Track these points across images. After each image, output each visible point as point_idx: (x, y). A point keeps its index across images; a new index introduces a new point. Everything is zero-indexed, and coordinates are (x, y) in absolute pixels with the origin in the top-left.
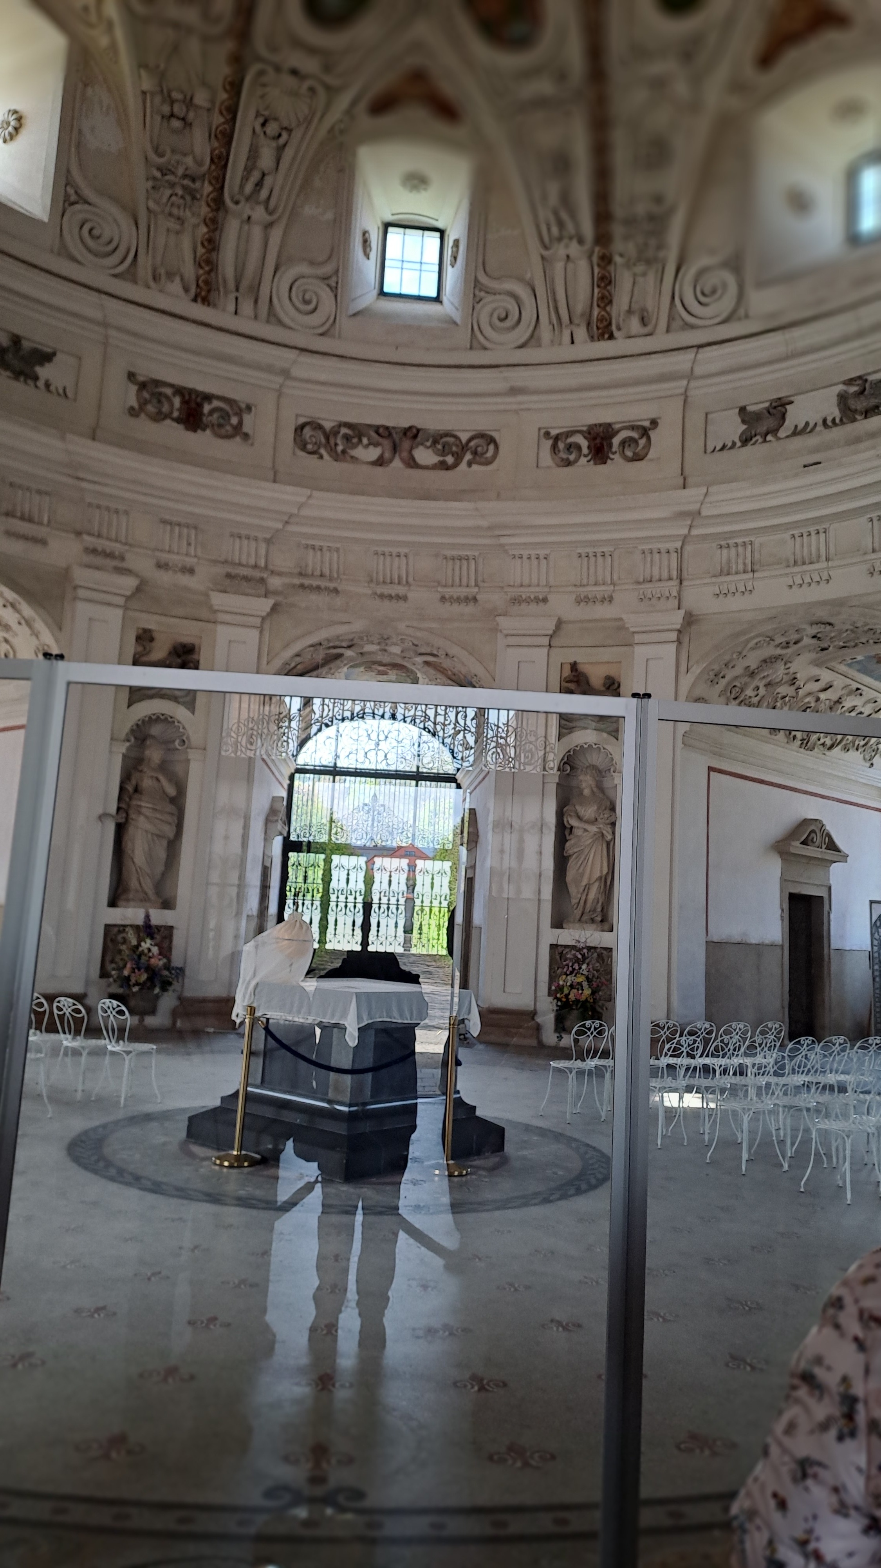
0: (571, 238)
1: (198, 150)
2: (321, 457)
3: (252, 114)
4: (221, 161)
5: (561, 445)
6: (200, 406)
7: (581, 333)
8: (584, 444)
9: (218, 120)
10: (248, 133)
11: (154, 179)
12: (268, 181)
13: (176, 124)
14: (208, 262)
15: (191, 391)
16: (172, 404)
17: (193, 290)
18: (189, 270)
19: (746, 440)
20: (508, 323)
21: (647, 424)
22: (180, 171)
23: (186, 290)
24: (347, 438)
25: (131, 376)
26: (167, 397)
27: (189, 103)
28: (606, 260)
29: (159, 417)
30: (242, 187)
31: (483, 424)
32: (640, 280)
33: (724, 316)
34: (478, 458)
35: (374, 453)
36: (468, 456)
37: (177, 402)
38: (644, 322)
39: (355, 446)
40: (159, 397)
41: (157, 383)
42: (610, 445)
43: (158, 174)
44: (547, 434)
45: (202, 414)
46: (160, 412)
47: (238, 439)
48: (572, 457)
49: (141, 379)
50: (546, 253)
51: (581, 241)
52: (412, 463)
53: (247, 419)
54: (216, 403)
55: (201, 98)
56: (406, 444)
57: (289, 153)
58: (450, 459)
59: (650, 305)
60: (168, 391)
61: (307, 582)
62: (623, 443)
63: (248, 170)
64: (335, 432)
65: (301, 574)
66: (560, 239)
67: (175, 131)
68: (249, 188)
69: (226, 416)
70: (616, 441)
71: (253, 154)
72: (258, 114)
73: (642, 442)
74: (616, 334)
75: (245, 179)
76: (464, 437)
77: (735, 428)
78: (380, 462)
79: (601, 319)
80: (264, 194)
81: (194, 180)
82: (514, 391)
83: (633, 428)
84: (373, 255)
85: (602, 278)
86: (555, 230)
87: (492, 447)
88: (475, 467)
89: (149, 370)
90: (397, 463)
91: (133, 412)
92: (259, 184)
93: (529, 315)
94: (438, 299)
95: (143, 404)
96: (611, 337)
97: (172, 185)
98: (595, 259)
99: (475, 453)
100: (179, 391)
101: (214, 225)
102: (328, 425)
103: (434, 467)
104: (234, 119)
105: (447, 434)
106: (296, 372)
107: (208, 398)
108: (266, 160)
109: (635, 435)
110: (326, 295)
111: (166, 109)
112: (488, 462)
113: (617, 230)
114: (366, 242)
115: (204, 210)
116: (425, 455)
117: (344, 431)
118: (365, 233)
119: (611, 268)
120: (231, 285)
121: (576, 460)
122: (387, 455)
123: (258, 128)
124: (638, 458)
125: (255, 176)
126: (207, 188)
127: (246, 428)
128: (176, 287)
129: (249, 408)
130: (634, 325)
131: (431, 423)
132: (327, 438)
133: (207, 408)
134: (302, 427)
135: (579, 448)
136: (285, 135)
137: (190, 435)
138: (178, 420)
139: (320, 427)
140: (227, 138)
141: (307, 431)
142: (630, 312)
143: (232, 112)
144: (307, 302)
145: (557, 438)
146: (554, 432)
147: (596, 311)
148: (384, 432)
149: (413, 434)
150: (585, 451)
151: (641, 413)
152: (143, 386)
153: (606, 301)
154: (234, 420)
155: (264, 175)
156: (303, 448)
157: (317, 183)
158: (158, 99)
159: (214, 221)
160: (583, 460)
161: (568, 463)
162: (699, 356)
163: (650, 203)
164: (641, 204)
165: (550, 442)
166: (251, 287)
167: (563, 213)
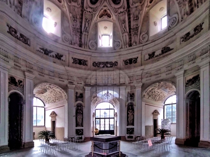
1: (78, 25)
2: (96, 67)
4: (81, 26)
5: (126, 62)
6: (81, 61)
7: (128, 46)
9: (80, 20)
11: (73, 30)
12: (87, 29)
13: (75, 21)
14: (80, 41)
15: (80, 59)
16: (77, 61)
17: (79, 45)
18: (78, 43)
19: (149, 58)
20: (118, 46)
21: (136, 58)
22: (76, 28)
25: (72, 58)
27: (77, 18)
29: (76, 63)
31: (115, 60)
32: (135, 37)
33: (146, 41)
34: (115, 65)
35: (102, 66)
38: (136, 43)
39: (100, 65)
41: (76, 58)
42: (132, 61)
47: (86, 65)
48: (127, 64)
51: (127, 33)
52: (107, 67)
54: (83, 61)
56: (106, 64)
59: (136, 40)
64: (97, 63)
66: (124, 33)
68: (85, 30)
72: (85, 19)
76: (113, 62)
79: (130, 44)
80: (87, 30)
81: (78, 29)
82: (120, 55)
85: (130, 38)
86: (124, 31)
87: (117, 64)
90: (105, 67)
91: (73, 63)
92: (86, 29)
93: (121, 44)
96: (132, 46)
97: (75, 30)
98: (129, 35)
100: (78, 59)
103: (110, 67)
104: (82, 20)
105: (111, 62)
106: (92, 55)
108: (87, 25)
113: (132, 30)
114: (100, 37)
116: (109, 65)
117: (99, 63)
119: (131, 36)
120: (84, 44)
123: (85, 21)
124: (136, 63)
125: (86, 28)
126: (80, 30)
128: (77, 45)
129: (87, 61)
130: (134, 44)
131: (109, 61)
134: (93, 63)
136: (89, 22)
137: (80, 65)
138: (78, 64)
140: (81, 22)
142: (134, 42)
144: (93, 46)
146: (125, 60)
147: (130, 42)
148: (103, 63)
150: (129, 62)
151: (135, 56)
152: (74, 59)
154: (85, 63)
155: (87, 28)
156: (94, 66)
158: (73, 18)
159: (81, 35)
160: (129, 64)
162: (143, 47)
163: (136, 26)
164: (135, 26)
165: (124, 62)
166: (86, 44)
167: (125, 29)
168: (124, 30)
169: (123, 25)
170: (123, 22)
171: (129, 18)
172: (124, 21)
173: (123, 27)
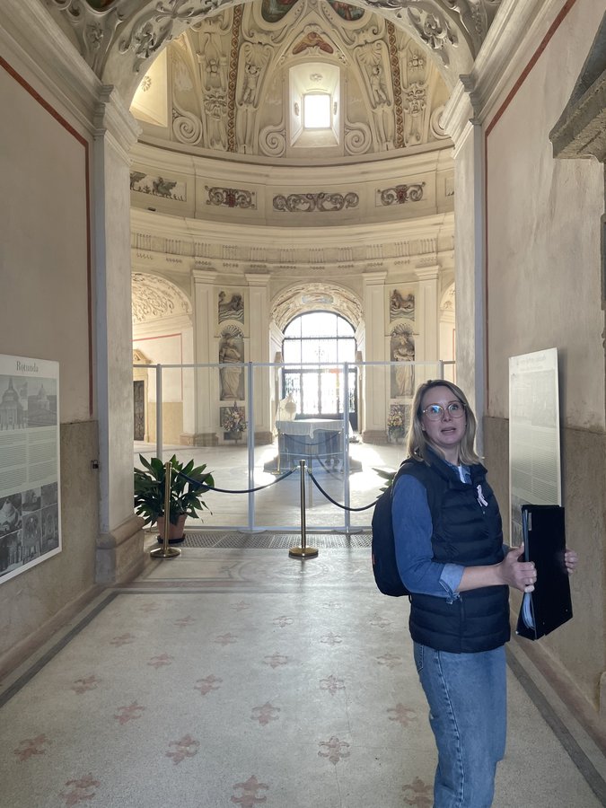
0: (384, 103)
2: (284, 211)
4: (233, 88)
5: (385, 196)
6: (234, 195)
7: (391, 145)
8: (395, 194)
9: (230, 69)
11: (207, 100)
12: (253, 93)
14: (232, 133)
15: (230, 190)
16: (222, 195)
17: (227, 146)
18: (224, 138)
20: (360, 143)
21: (421, 184)
22: (217, 95)
23: (224, 147)
24: (295, 201)
25: (206, 187)
28: (399, 111)
29: (219, 202)
30: (243, 96)
31: (351, 189)
32: (415, 119)
34: (350, 204)
35: (306, 206)
36: (346, 203)
37: (225, 195)
38: (417, 138)
39: (298, 204)
40: (218, 194)
41: (216, 188)
42: (406, 194)
43: (208, 98)
44: (379, 191)
45: (235, 199)
47: (250, 208)
48: (390, 201)
49: (210, 188)
50: (373, 110)
51: (389, 104)
52: (323, 209)
53: (253, 198)
54: (240, 193)
56: (320, 201)
58: (338, 206)
59: (420, 130)
60: (221, 191)
61: (283, 265)
62: (411, 193)
63: (245, 89)
64: (289, 199)
65: (280, 262)
66: (380, 103)
68: (246, 98)
69: (244, 198)
70: (408, 192)
72: (247, 64)
73: (419, 192)
74: (406, 144)
75: (244, 93)
76: (344, 195)
78: (309, 210)
79: (399, 139)
80: (252, 99)
81: (222, 98)
82: (363, 173)
83: (415, 186)
84: (300, 113)
85: (399, 120)
86: (377, 99)
87: (356, 198)
88: (349, 208)
89: (212, 184)
90: (316, 209)
91: (208, 202)
92: (250, 95)
93: (368, 138)
94: (330, 128)
95: (211, 199)
96: (404, 146)
97: (214, 102)
98: (395, 111)
99: (349, 202)
100: (225, 190)
101: (232, 116)
102: (286, 196)
103: (332, 210)
105: (337, 195)
106: (272, 175)
107: (237, 191)
108: (252, 83)
109: (416, 189)
110: (280, 138)
112: (355, 206)
113: (404, 97)
114: (296, 109)
115: (228, 110)
116: (328, 205)
117: (293, 198)
118: (295, 104)
119: (402, 115)
120: (242, 141)
121: (392, 202)
122: (312, 207)
123: (247, 71)
124: (417, 199)
125: (248, 91)
126: (229, 100)
127: (253, 203)
128: (218, 146)
129: (253, 193)
130: (413, 140)
131: (330, 191)
132: (286, 202)
133: (237, 196)
134: (275, 199)
135: (392, 196)
136: (258, 72)
137: (231, 209)
138: (226, 203)
139: (283, 197)
141: (278, 201)
142: (411, 134)
144: (273, 143)
145: (383, 193)
146: (382, 190)
147: (397, 135)
148: (310, 197)
149: (321, 196)
150: (396, 197)
151: (418, 180)
152: (211, 190)
153: (400, 130)
154: (248, 200)
155: (251, 90)
156: (277, 207)
157: (273, 88)
159: (232, 114)
160: (395, 202)
161: (388, 204)
163: (417, 85)
164: (413, 85)
165: (380, 195)
166: (250, 141)
167: (380, 92)
168: (379, 96)
169: (376, 81)
170: (375, 72)
171: (395, 61)
172: (378, 67)
173: (376, 87)
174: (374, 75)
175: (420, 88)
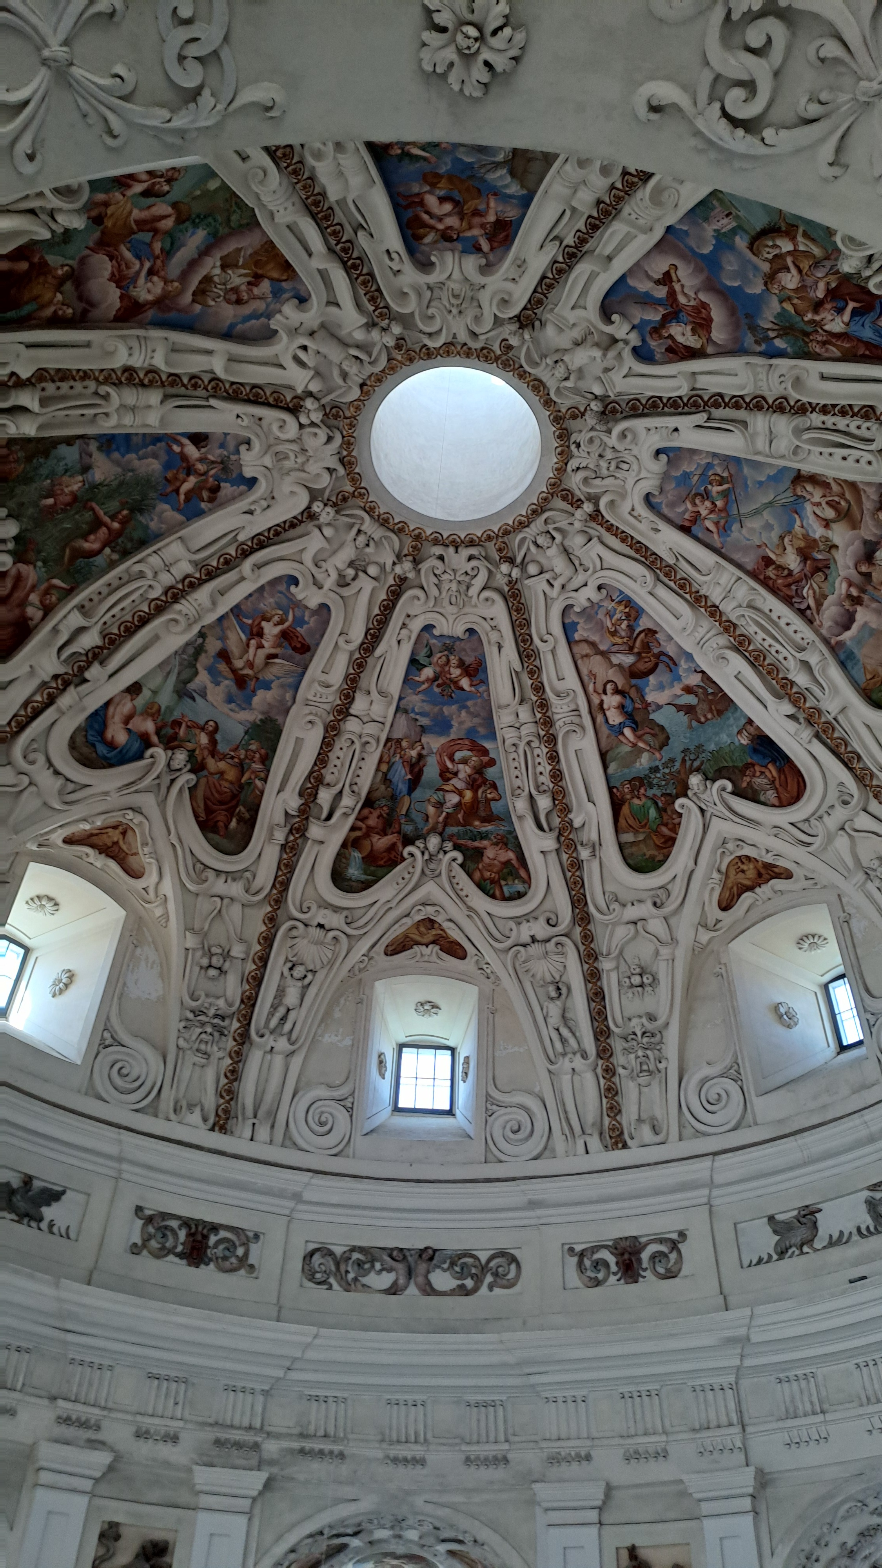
0: (574, 1054)
1: (229, 993)
2: (330, 1288)
3: (282, 960)
4: (250, 1002)
5: (587, 1263)
6: (206, 1237)
7: (594, 1143)
8: (612, 1260)
9: (250, 967)
10: (276, 977)
11: (188, 1020)
12: (292, 1016)
13: (212, 972)
14: (229, 1091)
15: (198, 1222)
16: (176, 1238)
17: (212, 1120)
18: (210, 1100)
19: (782, 1253)
20: (520, 1136)
21: (674, 1236)
22: (212, 1012)
23: (205, 1120)
24: (359, 1264)
25: (138, 1210)
26: (172, 1230)
27: (226, 955)
28: (610, 1072)
29: (162, 1253)
30: (268, 1021)
31: (503, 1242)
32: (645, 1090)
33: (732, 1123)
34: (501, 1280)
35: (386, 1280)
36: (489, 1279)
37: (182, 1234)
38: (655, 1130)
39: (366, 1273)
40: (164, 1231)
41: (165, 1216)
42: (639, 1261)
43: (190, 1016)
44: (571, 1250)
45: (207, 1247)
46: (163, 1248)
47: (242, 1272)
48: (600, 1276)
49: (148, 1212)
50: (551, 1067)
51: (585, 1056)
52: (429, 1290)
53: (253, 1247)
54: (223, 1234)
55: (237, 951)
56: (422, 1267)
57: (312, 991)
58: (469, 1283)
59: (659, 1113)
60: (174, 1224)
61: (308, 1445)
62: (653, 1257)
63: (274, 1008)
64: (346, 1258)
65: (302, 1436)
66: (564, 1055)
67: (212, 979)
68: (274, 1022)
69: (231, 1247)
70: (645, 1256)
71: (281, 993)
72: (287, 960)
73: (673, 1256)
74: (630, 1142)
75: (271, 1014)
76: (483, 1256)
77: (768, 1241)
78: (394, 1290)
79: (612, 1129)
80: (287, 1027)
81: (223, 1018)
82: (533, 1204)
83: (661, 1241)
84: (388, 1074)
85: (609, 1089)
86: (558, 1045)
87: (513, 1267)
88: (497, 1291)
89: (156, 1203)
90: (412, 1290)
91: (135, 1250)
92: (284, 1019)
93: (541, 1125)
94: (450, 1113)
95: (146, 1241)
96: (625, 1146)
97: (203, 1024)
98: (599, 1071)
99: (496, 1275)
100: (186, 1223)
101: (238, 1057)
102: (338, 1250)
103: (452, 1293)
104: (265, 966)
105: (467, 1254)
106: (307, 1196)
107: (215, 1228)
108: (292, 997)
109: (663, 1248)
110: (342, 1116)
111: (205, 962)
112: (511, 1285)
113: (617, 1045)
114: (381, 1063)
115: (230, 1044)
116: (442, 1280)
117: (356, 1256)
118: (381, 1055)
119: (616, 1079)
120: (250, 1112)
121: (606, 1279)
122: (401, 1281)
123: (286, 972)
124: (671, 1275)
125: (282, 1011)
126: (236, 1025)
127: (252, 1260)
128: (195, 1117)
129: (257, 1236)
130: (647, 1134)
131: (448, 1243)
132: (337, 1264)
133: (213, 1239)
134: (312, 1254)
135: (607, 1265)
136: (310, 976)
137: (193, 1269)
138: (181, 1256)
139: (331, 1253)
140: (257, 981)
141: (317, 1259)
142: (640, 1120)
143: (263, 960)
144: (322, 1124)
145: (582, 1255)
146: (578, 1248)
147: (607, 1120)
148: (398, 1255)
149: (429, 1255)
150: (614, 1268)
151: (668, 1225)
152: (150, 1220)
153: (615, 1110)
154: (240, 1251)
155: (288, 1010)
156: (311, 1278)
157: (337, 1014)
158: (199, 953)
159: (238, 1053)
160: (613, 1279)
161: (598, 1283)
162: (716, 1164)
163: (644, 1020)
164: (635, 1021)
165: (575, 1259)
166: (269, 1113)
167: (565, 1032)
168: (563, 1041)
169: (554, 1009)
170: (553, 994)
171: (593, 976)
172: (560, 989)
173: (555, 1019)
174: (552, 999)
175: (649, 1026)
